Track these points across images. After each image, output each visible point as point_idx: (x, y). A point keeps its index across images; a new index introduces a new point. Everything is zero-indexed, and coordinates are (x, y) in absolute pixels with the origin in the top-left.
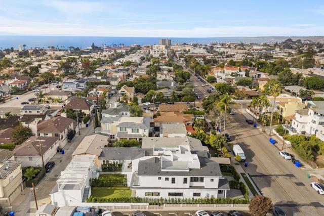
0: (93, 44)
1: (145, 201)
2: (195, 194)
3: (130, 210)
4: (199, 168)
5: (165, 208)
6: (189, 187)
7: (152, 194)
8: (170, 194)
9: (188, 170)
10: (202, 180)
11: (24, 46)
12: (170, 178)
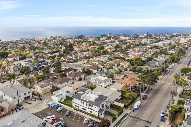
0: (148, 33)
1: (73, 108)
2: (90, 112)
3: (68, 109)
4: (93, 101)
5: (79, 113)
6: (88, 108)
7: (77, 106)
8: (82, 108)
9: (89, 101)
10: (92, 106)
11: (110, 34)
12: (82, 102)
